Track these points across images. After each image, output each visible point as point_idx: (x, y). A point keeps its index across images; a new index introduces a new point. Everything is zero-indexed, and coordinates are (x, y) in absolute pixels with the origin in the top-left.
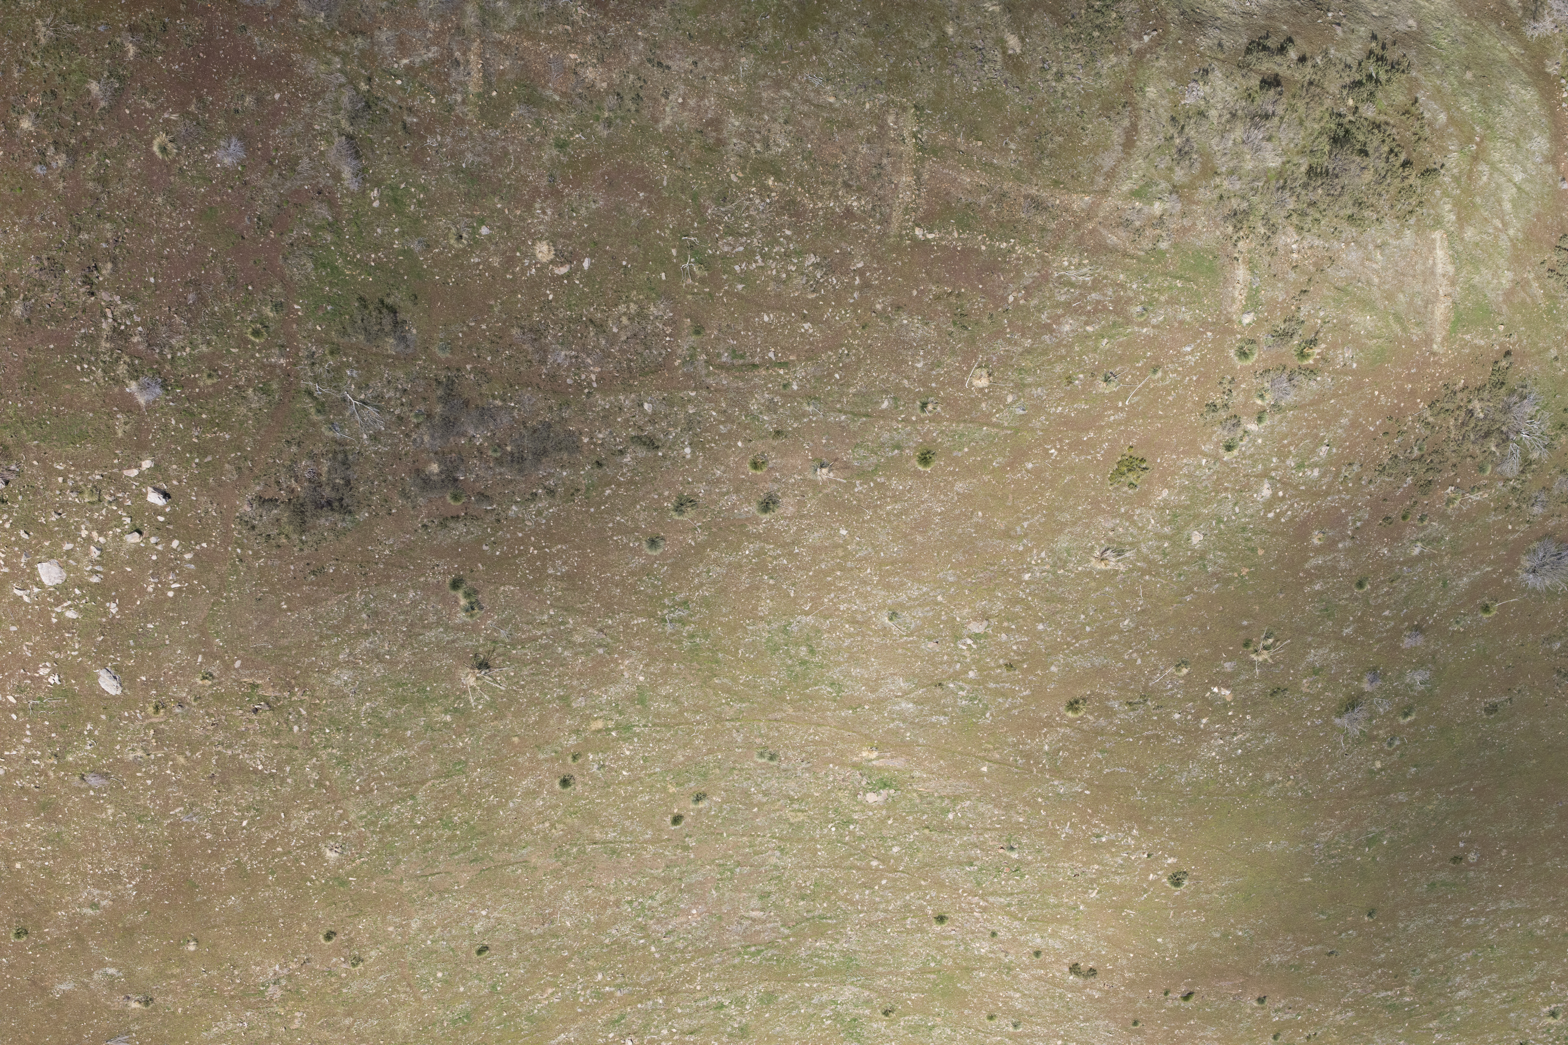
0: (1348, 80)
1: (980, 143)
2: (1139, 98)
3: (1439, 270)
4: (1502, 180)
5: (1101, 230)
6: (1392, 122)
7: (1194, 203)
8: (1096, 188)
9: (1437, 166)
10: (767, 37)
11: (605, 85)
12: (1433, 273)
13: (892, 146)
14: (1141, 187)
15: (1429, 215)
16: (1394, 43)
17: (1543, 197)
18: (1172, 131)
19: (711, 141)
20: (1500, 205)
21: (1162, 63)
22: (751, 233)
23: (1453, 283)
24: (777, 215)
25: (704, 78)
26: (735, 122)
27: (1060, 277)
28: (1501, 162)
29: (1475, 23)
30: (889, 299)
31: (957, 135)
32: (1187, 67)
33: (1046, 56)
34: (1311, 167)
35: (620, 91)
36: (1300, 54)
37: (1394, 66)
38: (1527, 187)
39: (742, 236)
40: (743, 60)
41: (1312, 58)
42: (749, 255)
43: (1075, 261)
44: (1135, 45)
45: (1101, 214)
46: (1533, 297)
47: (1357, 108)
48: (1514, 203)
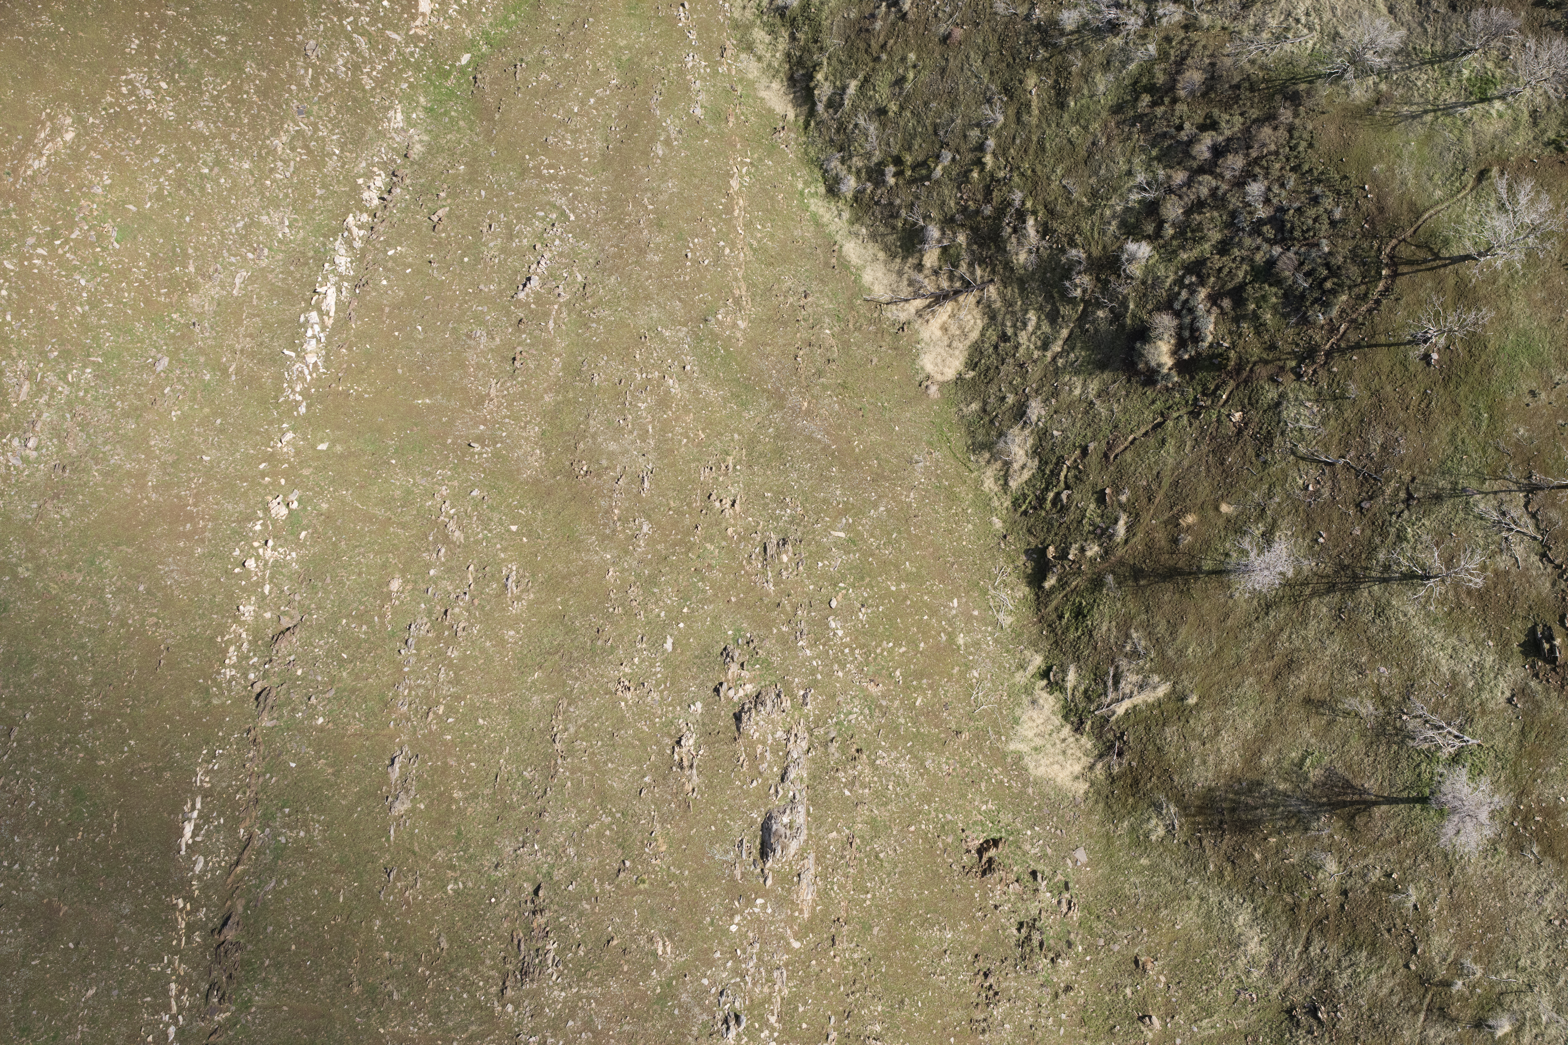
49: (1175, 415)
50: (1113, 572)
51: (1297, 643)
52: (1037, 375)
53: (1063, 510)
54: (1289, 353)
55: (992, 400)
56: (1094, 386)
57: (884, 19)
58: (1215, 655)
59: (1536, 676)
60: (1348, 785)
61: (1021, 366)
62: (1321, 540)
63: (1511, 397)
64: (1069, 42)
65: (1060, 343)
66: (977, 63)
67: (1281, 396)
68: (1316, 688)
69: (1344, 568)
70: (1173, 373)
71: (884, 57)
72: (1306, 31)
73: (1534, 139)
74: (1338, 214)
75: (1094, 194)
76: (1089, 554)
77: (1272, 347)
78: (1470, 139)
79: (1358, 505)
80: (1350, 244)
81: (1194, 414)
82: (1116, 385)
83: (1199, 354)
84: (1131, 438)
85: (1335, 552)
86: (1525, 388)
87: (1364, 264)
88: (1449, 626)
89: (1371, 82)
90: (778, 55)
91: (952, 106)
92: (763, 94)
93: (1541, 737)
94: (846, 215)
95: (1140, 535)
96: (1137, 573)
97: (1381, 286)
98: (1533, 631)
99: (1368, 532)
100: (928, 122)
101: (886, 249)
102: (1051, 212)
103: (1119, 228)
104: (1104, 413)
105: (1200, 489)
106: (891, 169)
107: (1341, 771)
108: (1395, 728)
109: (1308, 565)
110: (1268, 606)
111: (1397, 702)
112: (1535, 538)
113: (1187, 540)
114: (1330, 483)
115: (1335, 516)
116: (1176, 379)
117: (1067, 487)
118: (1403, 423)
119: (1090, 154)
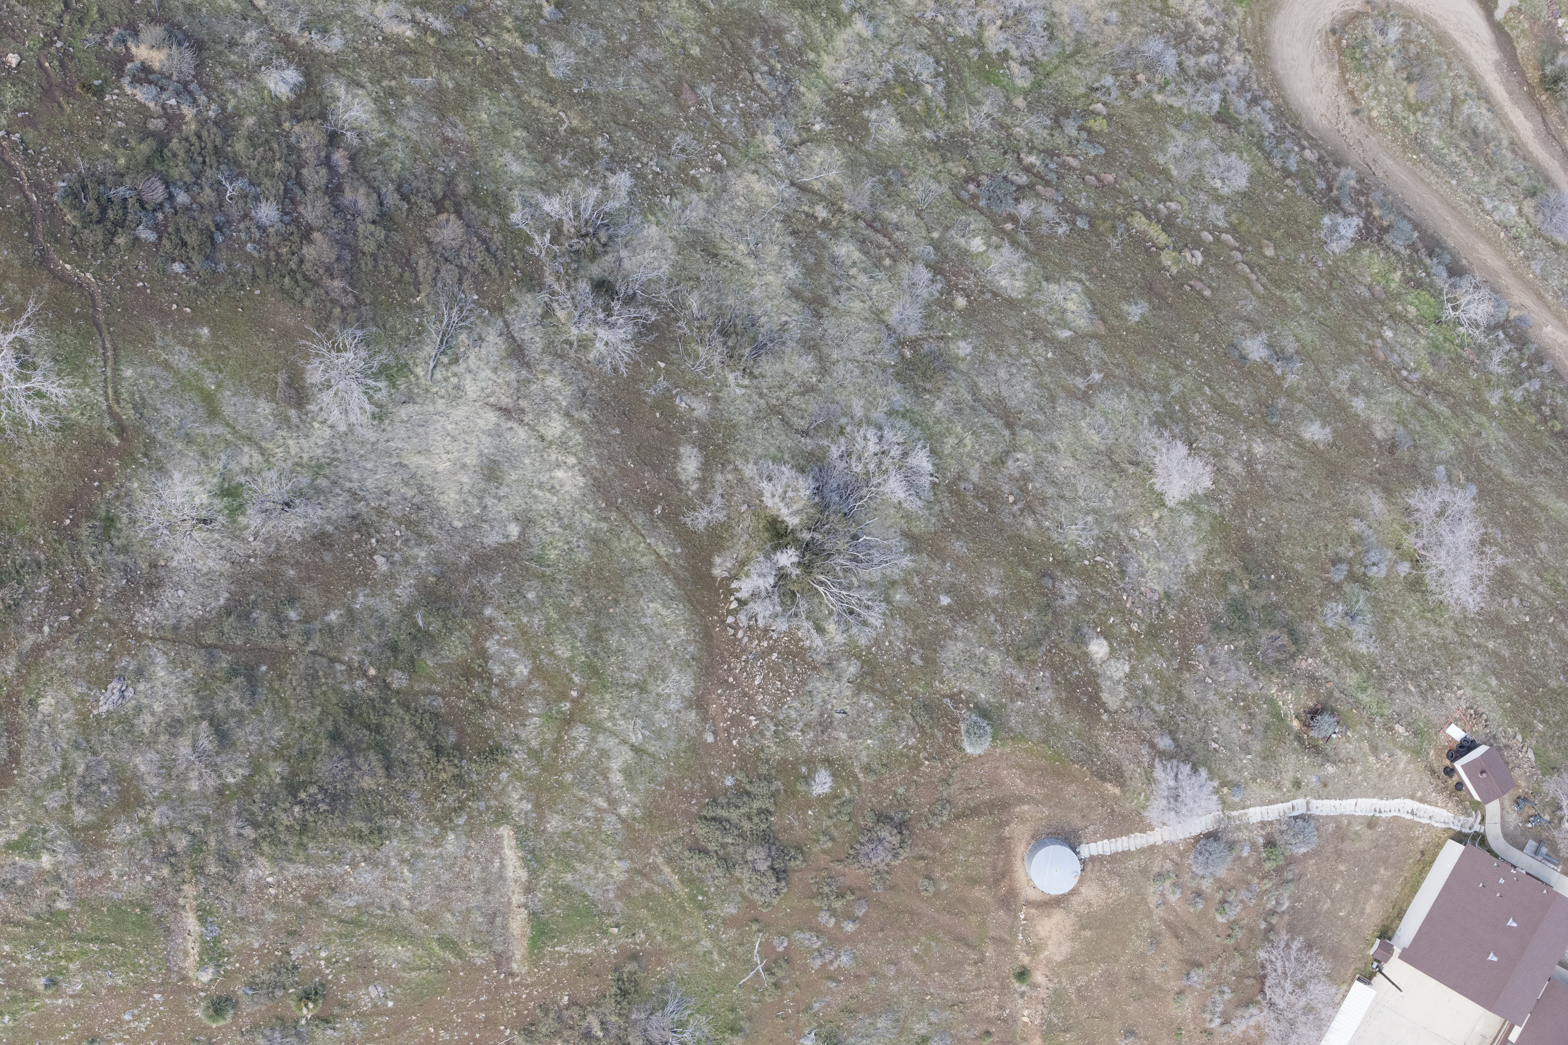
4: (611, 743)
6: (438, 689)
9: (507, 740)
14: (24, 837)
15: (488, 808)
16: (472, 568)
17: (678, 756)
18: (74, 754)
20: (606, 778)
21: (70, 660)
23: (529, 890)
28: (610, 718)
29: (613, 515)
32: (112, 660)
38: (651, 747)
44: (29, 641)
46: (665, 884)
48: (628, 773)
49: (67, 18)
70: (121, 49)
78: (179, 445)
83: (120, 75)
102: (405, 52)
116: (111, 45)
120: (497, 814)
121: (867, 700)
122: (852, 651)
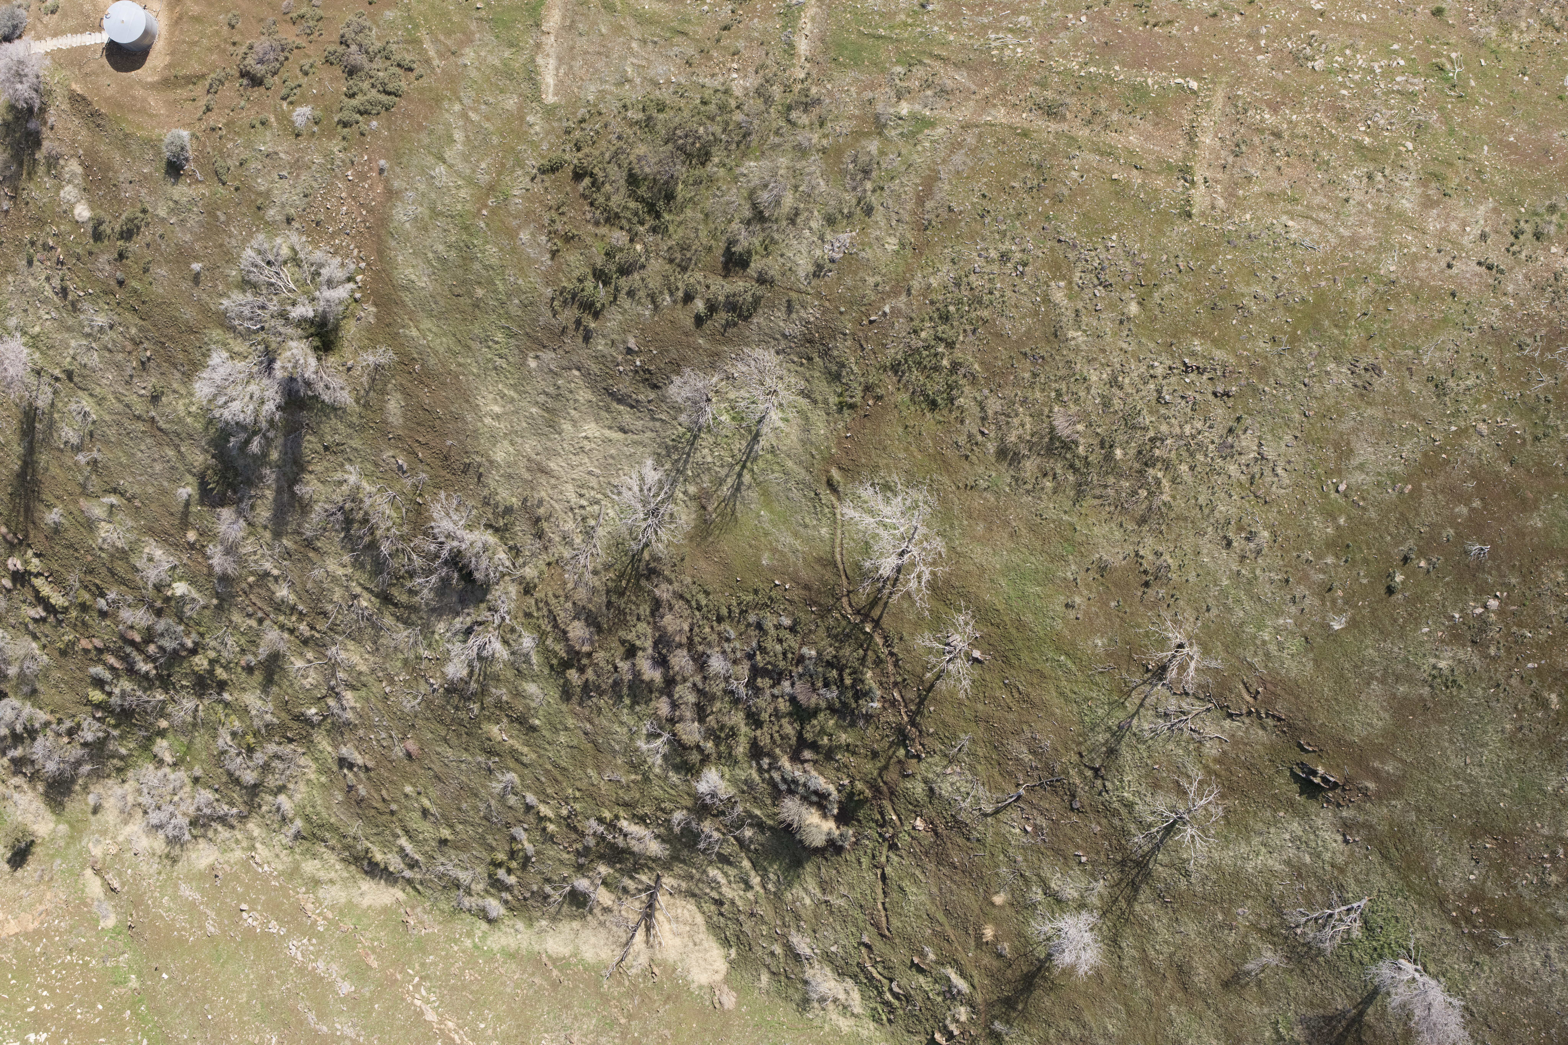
0: (636, 276)
1: (1115, 176)
2: (908, 235)
3: (552, 62)
4: (460, 166)
5: (973, 87)
6: (590, 227)
7: (856, 117)
8: (976, 131)
9: (539, 177)
10: (1363, 292)
11: (1554, 250)
12: (560, 60)
13: (1220, 176)
14: (920, 131)
15: (560, 119)
16: (564, 331)
17: (410, 150)
18: (874, 200)
19: (1433, 185)
20: (467, 137)
21: (871, 281)
22: (1389, 92)
23: (538, 46)
24: (1357, 110)
25: (1439, 251)
26: (1407, 204)
27: (1025, 38)
28: (459, 187)
29: (453, 367)
30: (1227, 23)
31: (1143, 186)
32: (839, 279)
33: (1017, 281)
34: (703, 164)
35: (1536, 243)
36: (690, 306)
37: (573, 298)
38: (431, 160)
39: (1398, 92)
40: (1392, 268)
41: (675, 302)
42: (1389, 73)
43: (1007, 52)
44: (901, 301)
45: (972, 103)
46: (435, 41)
47: (632, 241)
48: (451, 140)
49: (883, 859)
50: (995, 1017)
51: (1166, 949)
52: (771, 913)
53: (908, 998)
54: (890, 747)
55: (768, 960)
56: (812, 885)
57: (360, 781)
58: (1129, 1014)
59: (1339, 805)
60: (1328, 1020)
61: (752, 915)
62: (1084, 859)
63: (1059, 625)
64: (477, 681)
65: (753, 873)
66: (449, 753)
67: (926, 781)
68: (1219, 969)
69: (1123, 863)
70: (843, 829)
71: (394, 807)
72: (596, 507)
73: (828, 414)
74: (787, 621)
75: (634, 767)
76: (963, 1018)
77: (875, 755)
78: (790, 464)
79: (1072, 809)
80: (822, 632)
81: (893, 847)
82: (823, 870)
83: (840, 802)
84: (880, 907)
85: (1103, 858)
86: (1060, 609)
87: (848, 636)
88: (1239, 832)
89: (681, 495)
90: (338, 867)
91: (476, 795)
92: (366, 902)
93: (1400, 847)
94: (520, 925)
95: (975, 973)
96: (1009, 1003)
97: (879, 640)
98: (1294, 775)
99: (1104, 821)
100: (477, 820)
101: (573, 917)
102: (626, 805)
103: (678, 772)
104: (842, 902)
105: (966, 902)
106: (501, 873)
107: (1310, 1014)
108: (1304, 945)
109: (1100, 886)
110: (1115, 941)
111: (1281, 924)
112: (1208, 710)
113: (1006, 947)
114: (1035, 812)
115: (1069, 832)
116: (851, 832)
117: (891, 980)
118: (1021, 722)
119: (594, 743)
120: (554, 114)
121: (262, 184)
122: (271, 228)
